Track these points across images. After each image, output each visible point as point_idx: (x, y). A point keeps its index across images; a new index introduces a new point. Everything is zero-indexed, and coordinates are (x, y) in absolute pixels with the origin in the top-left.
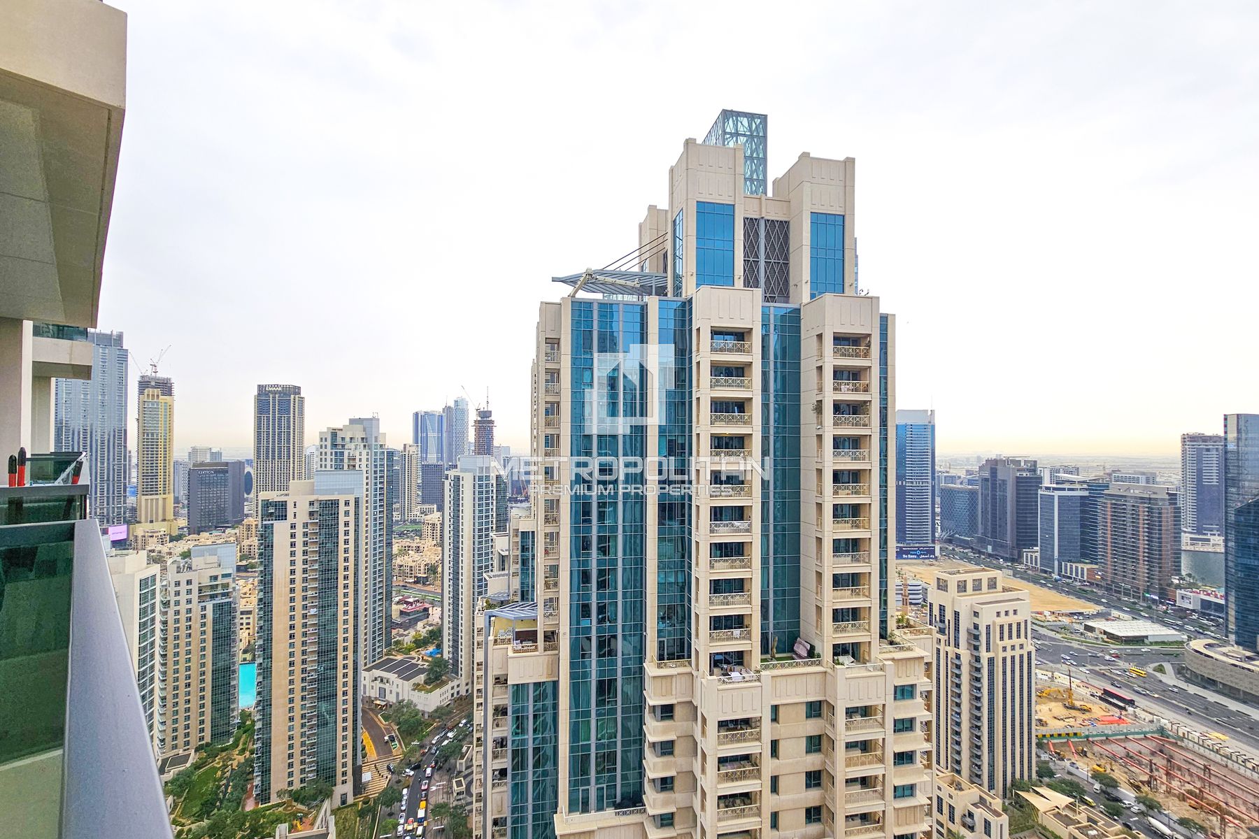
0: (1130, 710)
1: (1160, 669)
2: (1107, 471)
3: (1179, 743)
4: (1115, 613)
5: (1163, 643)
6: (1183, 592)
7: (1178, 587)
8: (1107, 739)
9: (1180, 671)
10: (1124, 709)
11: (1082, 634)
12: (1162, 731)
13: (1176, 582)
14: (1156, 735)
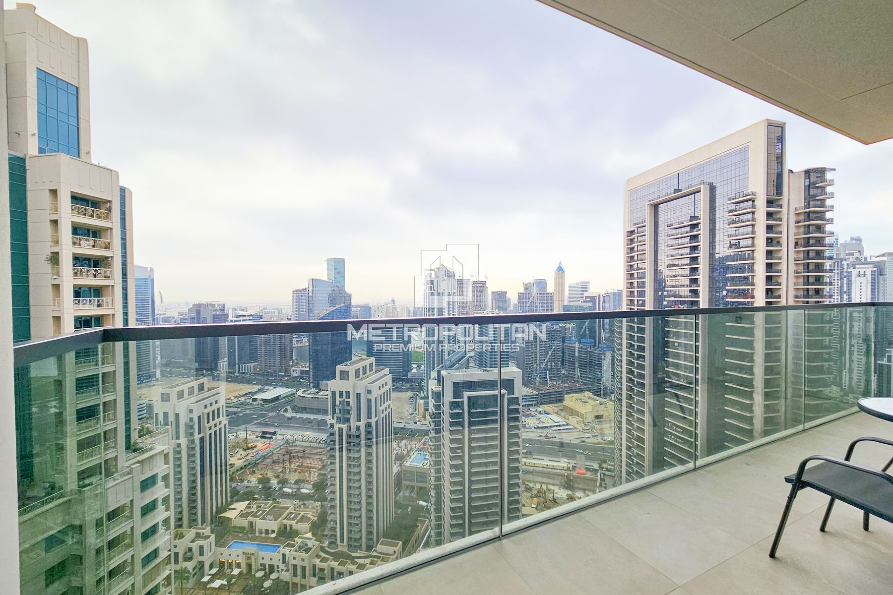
0: (274, 437)
1: (286, 411)
2: (261, 308)
3: (294, 444)
4: (266, 387)
5: (287, 396)
6: (294, 368)
7: (292, 366)
8: (265, 457)
9: (294, 409)
10: (272, 438)
11: (251, 404)
12: (287, 442)
13: (291, 363)
14: (285, 445)
